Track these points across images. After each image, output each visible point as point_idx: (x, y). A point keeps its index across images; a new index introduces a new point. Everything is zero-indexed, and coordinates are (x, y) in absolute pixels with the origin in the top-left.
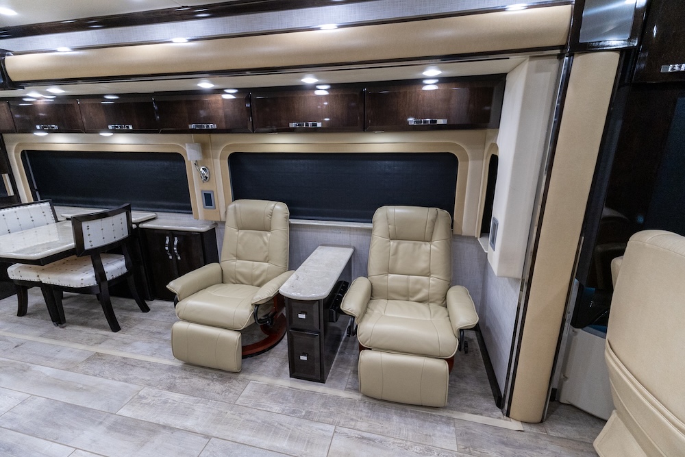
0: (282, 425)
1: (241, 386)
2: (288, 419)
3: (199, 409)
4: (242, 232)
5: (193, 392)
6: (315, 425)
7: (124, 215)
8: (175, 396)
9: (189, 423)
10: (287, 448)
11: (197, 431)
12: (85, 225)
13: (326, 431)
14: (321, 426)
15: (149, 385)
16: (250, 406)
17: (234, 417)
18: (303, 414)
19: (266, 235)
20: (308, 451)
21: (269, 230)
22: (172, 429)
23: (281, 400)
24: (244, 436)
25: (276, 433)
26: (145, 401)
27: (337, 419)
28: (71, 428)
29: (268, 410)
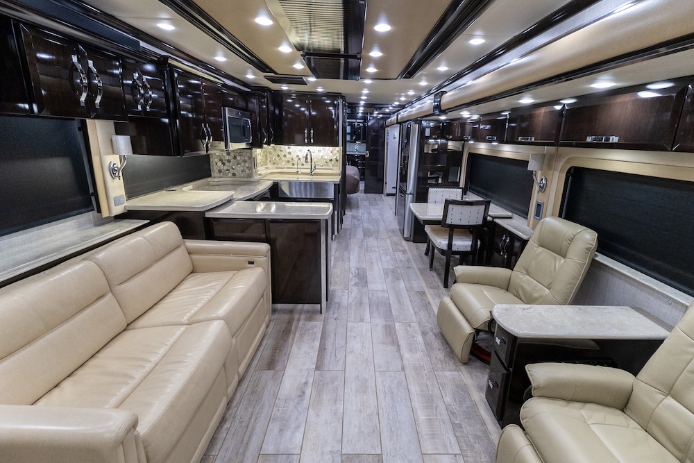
0: (436, 409)
1: (452, 368)
2: (444, 412)
3: (419, 355)
4: (541, 249)
5: (428, 345)
6: (451, 435)
7: (482, 208)
8: (420, 338)
9: (407, 355)
10: (420, 421)
11: (404, 362)
12: (451, 207)
13: (451, 447)
14: (453, 440)
15: (419, 323)
16: (439, 381)
17: (424, 376)
18: (456, 422)
19: (560, 260)
20: (425, 437)
21: (564, 256)
22: (399, 350)
23: (457, 400)
24: (414, 389)
25: (427, 408)
26: (409, 329)
27: (469, 453)
28: (379, 313)
29: (443, 395)
